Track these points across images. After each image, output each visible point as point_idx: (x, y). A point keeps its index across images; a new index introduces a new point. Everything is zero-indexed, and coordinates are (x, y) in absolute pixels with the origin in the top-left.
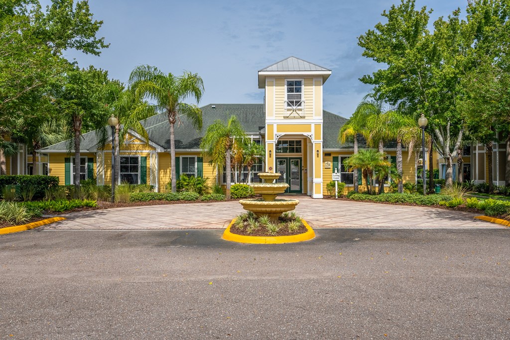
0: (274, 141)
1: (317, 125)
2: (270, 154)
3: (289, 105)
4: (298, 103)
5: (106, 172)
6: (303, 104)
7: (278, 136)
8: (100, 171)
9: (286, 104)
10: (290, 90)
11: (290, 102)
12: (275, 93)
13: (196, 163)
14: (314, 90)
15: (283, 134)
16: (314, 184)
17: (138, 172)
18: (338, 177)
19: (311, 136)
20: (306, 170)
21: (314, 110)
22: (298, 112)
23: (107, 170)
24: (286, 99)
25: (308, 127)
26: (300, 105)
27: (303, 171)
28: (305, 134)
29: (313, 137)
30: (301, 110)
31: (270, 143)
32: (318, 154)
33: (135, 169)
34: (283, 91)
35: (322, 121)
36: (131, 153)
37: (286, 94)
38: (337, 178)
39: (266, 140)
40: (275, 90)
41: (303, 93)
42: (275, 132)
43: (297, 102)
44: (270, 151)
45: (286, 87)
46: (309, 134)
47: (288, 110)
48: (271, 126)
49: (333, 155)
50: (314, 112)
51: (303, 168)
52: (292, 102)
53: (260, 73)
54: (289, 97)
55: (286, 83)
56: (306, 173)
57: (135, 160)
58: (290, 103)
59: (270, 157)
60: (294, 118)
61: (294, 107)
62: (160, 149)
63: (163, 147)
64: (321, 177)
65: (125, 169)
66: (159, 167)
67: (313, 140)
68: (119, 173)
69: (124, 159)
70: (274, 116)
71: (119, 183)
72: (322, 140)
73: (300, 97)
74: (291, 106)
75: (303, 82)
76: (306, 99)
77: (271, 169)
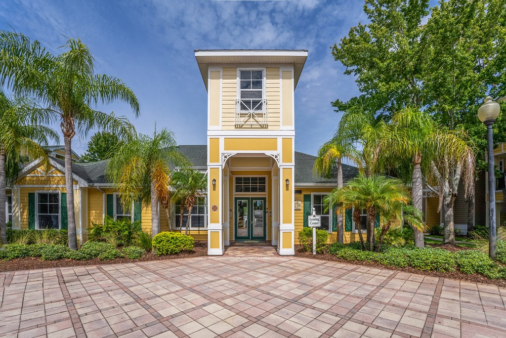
0: (221, 164)
1: (286, 140)
2: (214, 185)
3: (243, 108)
4: (258, 105)
5: (22, 213)
6: (264, 106)
7: (226, 157)
8: (16, 211)
9: (239, 106)
10: (244, 85)
11: (245, 102)
12: (221, 90)
13: (133, 203)
14: (281, 85)
15: (234, 152)
16: (281, 232)
17: (58, 213)
18: (317, 221)
19: (276, 157)
20: (271, 212)
22: (257, 119)
23: (24, 209)
24: (238, 98)
25: (271, 143)
26: (260, 108)
27: (267, 214)
28: (268, 153)
29: (280, 158)
30: (261, 115)
31: (215, 167)
32: (287, 185)
33: (55, 209)
34: (235, 85)
35: (293, 133)
36: (49, 189)
37: (238, 90)
38: (314, 223)
39: (208, 163)
40: (221, 85)
41: (264, 90)
42: (222, 149)
43: (255, 103)
44: (214, 180)
45: (238, 80)
46: (274, 153)
47: (242, 115)
48: (215, 140)
49: (304, 193)
50: (281, 119)
51: (267, 210)
52: (248, 103)
53: (197, 54)
54: (243, 95)
55: (238, 73)
56: (271, 216)
57: (55, 196)
58: (245, 105)
59: (214, 189)
60: (252, 127)
61: (251, 111)
62: (84, 183)
63: (89, 180)
64: (291, 223)
65: (43, 209)
66: (87, 207)
67: (280, 163)
68: (37, 213)
69: (43, 197)
70: (221, 125)
71: (37, 227)
72: (293, 163)
73: (260, 94)
74: (246, 109)
75: (264, 73)
76: (268, 98)
77: (215, 208)
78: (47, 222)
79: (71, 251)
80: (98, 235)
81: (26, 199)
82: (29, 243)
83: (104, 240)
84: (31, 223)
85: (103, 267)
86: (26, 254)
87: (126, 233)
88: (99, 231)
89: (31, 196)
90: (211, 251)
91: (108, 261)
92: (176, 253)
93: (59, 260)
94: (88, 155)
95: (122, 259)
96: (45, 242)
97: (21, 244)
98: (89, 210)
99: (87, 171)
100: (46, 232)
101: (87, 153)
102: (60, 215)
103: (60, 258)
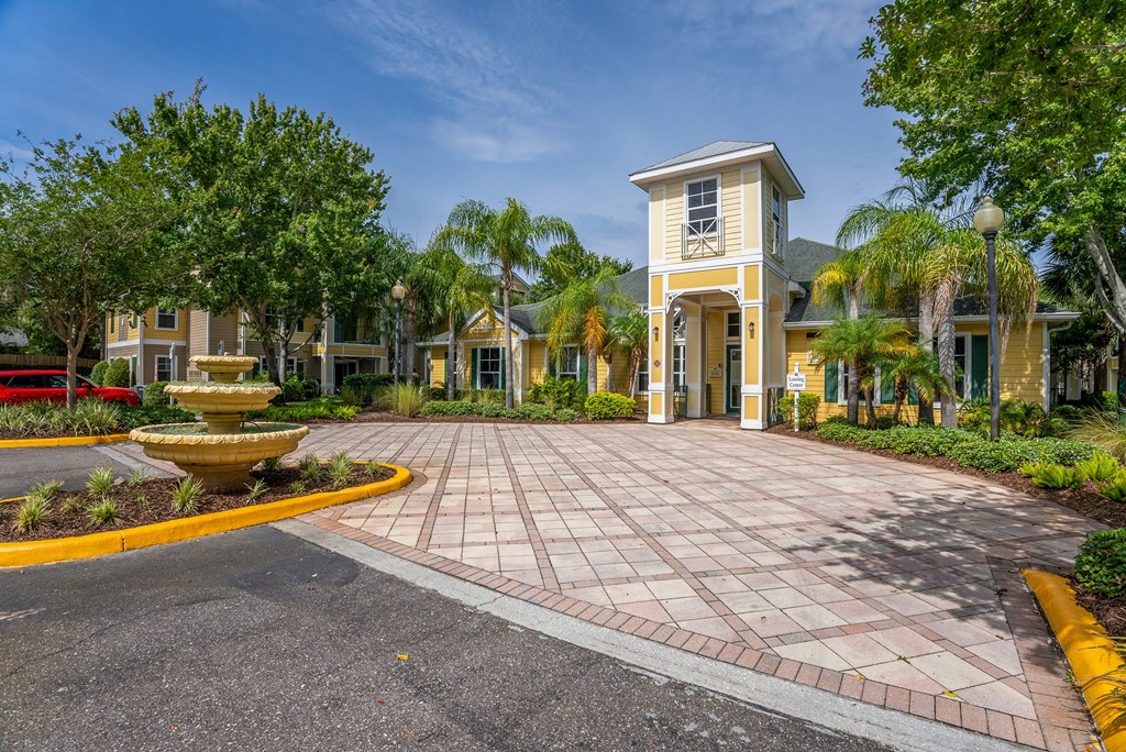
0: (664, 307)
1: (749, 268)
2: (657, 335)
3: (691, 233)
4: (710, 226)
5: (465, 370)
6: (718, 227)
7: (670, 298)
8: (461, 368)
9: (686, 231)
10: (693, 202)
11: (694, 225)
12: (665, 213)
13: (579, 357)
14: (742, 194)
15: (680, 292)
17: (498, 371)
18: (800, 383)
19: (736, 292)
21: (742, 235)
22: (709, 244)
23: (467, 367)
24: (686, 221)
25: (730, 273)
26: (713, 229)
28: (725, 289)
29: (742, 294)
30: (715, 239)
31: (657, 312)
32: (752, 331)
33: (495, 366)
34: (681, 205)
35: (761, 258)
36: (491, 343)
37: (686, 211)
38: (797, 385)
39: (649, 307)
40: (665, 208)
41: (719, 204)
42: (666, 289)
43: (707, 224)
44: (657, 328)
45: (685, 197)
46: (733, 288)
47: (690, 242)
48: (659, 277)
50: (742, 241)
52: (697, 225)
53: (632, 179)
54: (692, 215)
55: (685, 188)
57: (495, 352)
58: (694, 228)
59: (657, 340)
60: (703, 257)
61: (701, 236)
62: (524, 335)
63: (530, 331)
64: (757, 383)
65: (485, 366)
66: (529, 364)
67: (742, 301)
68: (479, 372)
69: (485, 352)
70: (664, 257)
71: (478, 388)
72: (761, 300)
73: (713, 211)
74: (694, 233)
75: (719, 182)
76: (725, 214)
77: (657, 364)
78: (489, 381)
79: (507, 411)
80: (536, 395)
81: (470, 355)
82: (473, 401)
83: (543, 403)
84: (473, 383)
85: (534, 426)
86: (470, 411)
87: (567, 394)
88: (537, 391)
89: (474, 351)
90: (651, 418)
91: (538, 420)
92: (611, 418)
93: (497, 417)
94: (542, 282)
95: (555, 421)
96: (485, 402)
97: (466, 401)
98: (530, 367)
99: (531, 317)
100: (487, 391)
101: (540, 280)
102: (500, 373)
103: (497, 416)
